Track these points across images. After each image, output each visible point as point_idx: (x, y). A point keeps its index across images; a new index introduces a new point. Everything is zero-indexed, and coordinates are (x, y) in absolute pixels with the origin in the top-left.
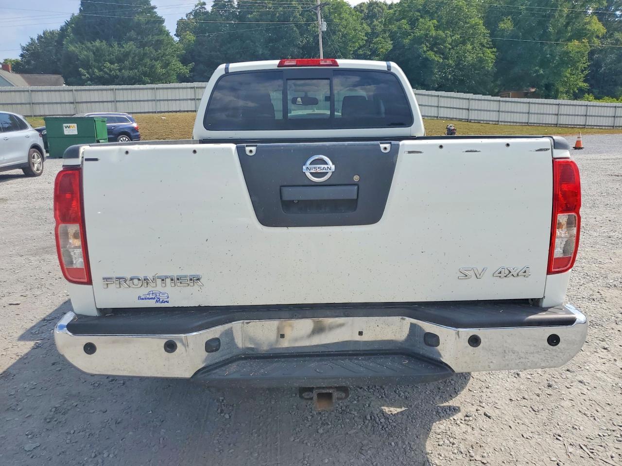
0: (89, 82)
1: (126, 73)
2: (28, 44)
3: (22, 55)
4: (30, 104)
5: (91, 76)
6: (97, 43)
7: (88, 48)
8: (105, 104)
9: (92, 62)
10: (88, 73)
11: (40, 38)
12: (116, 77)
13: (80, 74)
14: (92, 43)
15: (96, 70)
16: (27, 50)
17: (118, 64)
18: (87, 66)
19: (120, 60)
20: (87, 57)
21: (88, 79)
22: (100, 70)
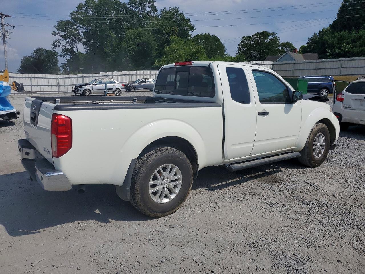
0: (330, 57)
1: (356, 50)
2: (312, 36)
3: (308, 43)
4: (293, 70)
5: (333, 53)
6: (342, 33)
7: (335, 36)
8: (334, 69)
9: (335, 44)
10: (331, 51)
11: (320, 32)
12: (349, 52)
13: (327, 52)
14: (338, 33)
15: (337, 49)
16: (311, 40)
17: (352, 44)
18: (332, 47)
19: (354, 41)
20: (333, 42)
21: (331, 55)
22: (339, 48)
